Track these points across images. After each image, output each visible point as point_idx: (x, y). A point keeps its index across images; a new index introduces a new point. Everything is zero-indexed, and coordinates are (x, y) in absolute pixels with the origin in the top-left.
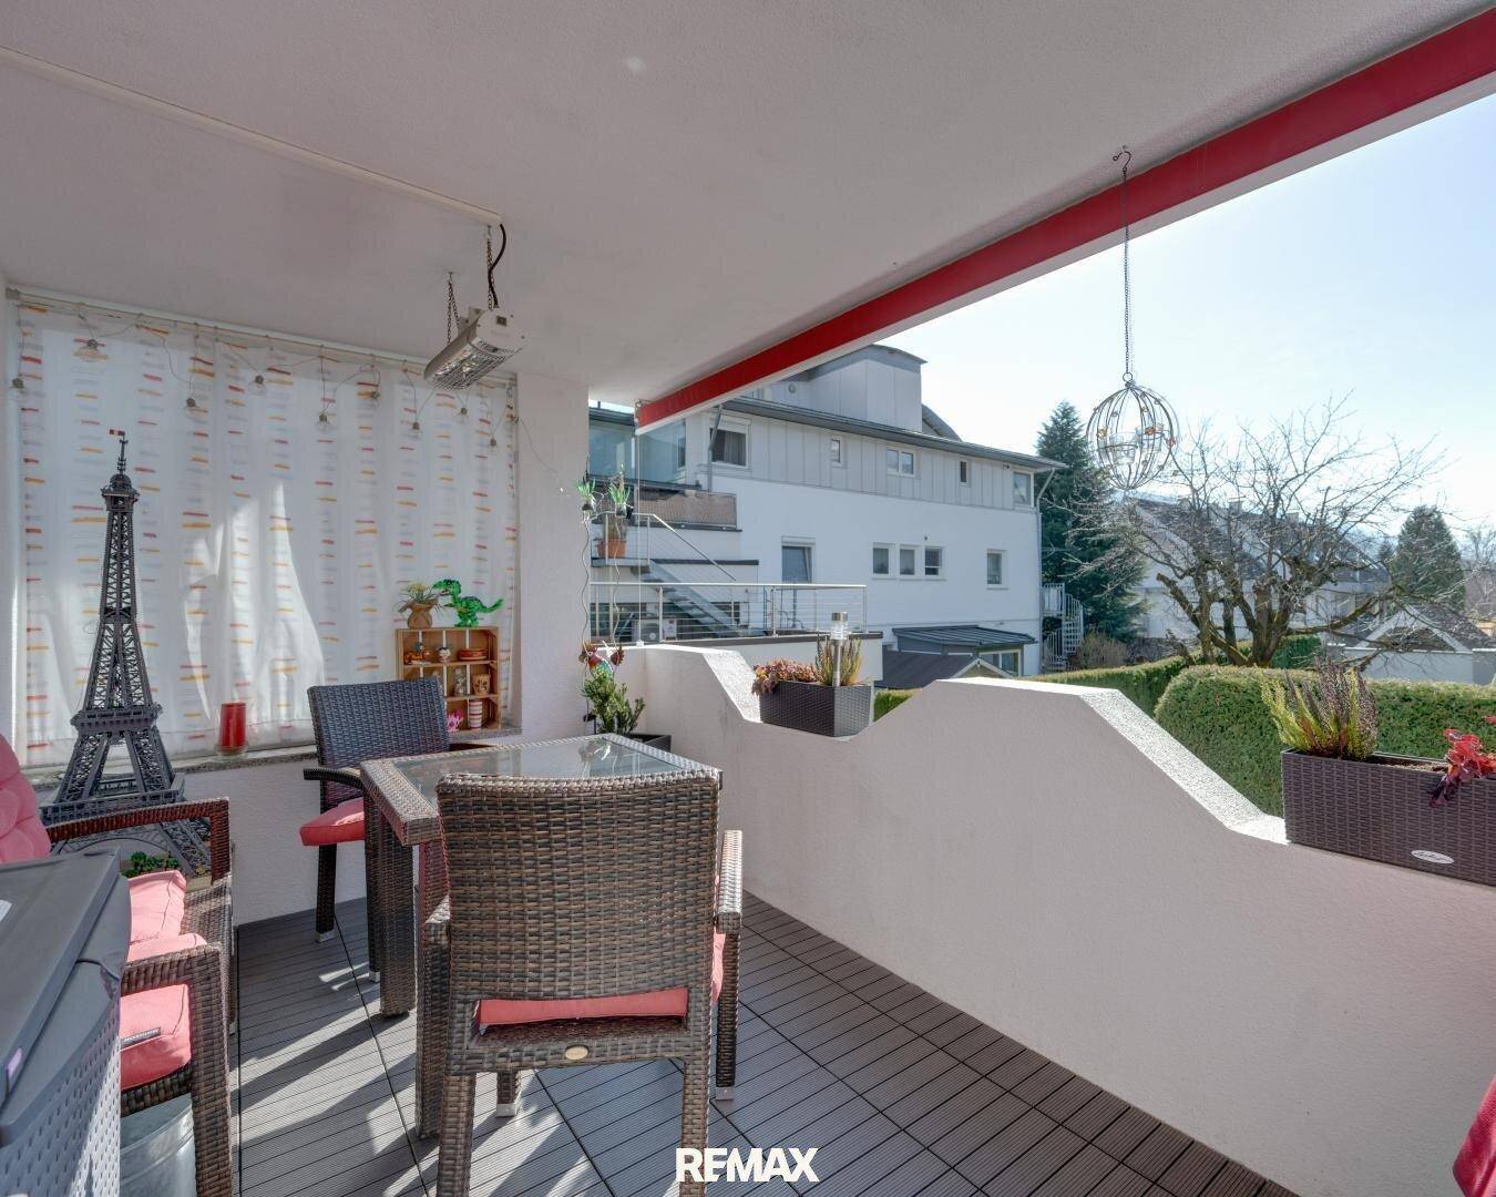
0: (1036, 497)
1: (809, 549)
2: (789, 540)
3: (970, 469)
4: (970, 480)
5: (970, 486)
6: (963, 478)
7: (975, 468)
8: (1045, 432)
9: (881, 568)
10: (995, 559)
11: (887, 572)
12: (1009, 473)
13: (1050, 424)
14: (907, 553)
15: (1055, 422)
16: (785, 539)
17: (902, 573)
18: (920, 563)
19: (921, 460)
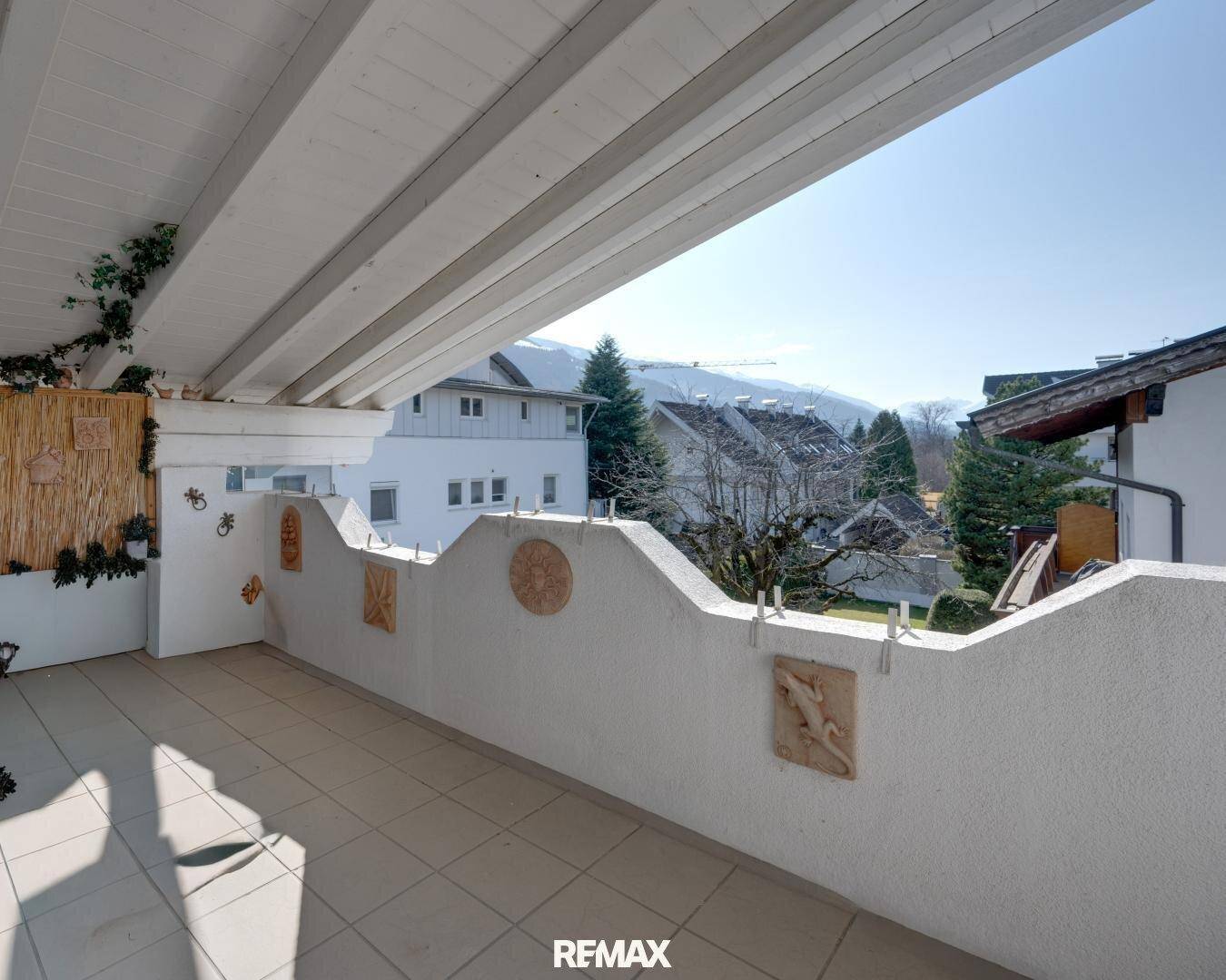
0: (583, 427)
1: (394, 490)
2: (377, 485)
3: (530, 409)
4: (530, 417)
5: (530, 422)
6: (524, 416)
7: (534, 408)
8: (590, 359)
9: (455, 499)
10: (550, 481)
11: (460, 503)
12: (562, 409)
13: (595, 352)
14: (477, 485)
15: (599, 350)
16: (374, 485)
17: (473, 502)
18: (488, 492)
19: (489, 404)
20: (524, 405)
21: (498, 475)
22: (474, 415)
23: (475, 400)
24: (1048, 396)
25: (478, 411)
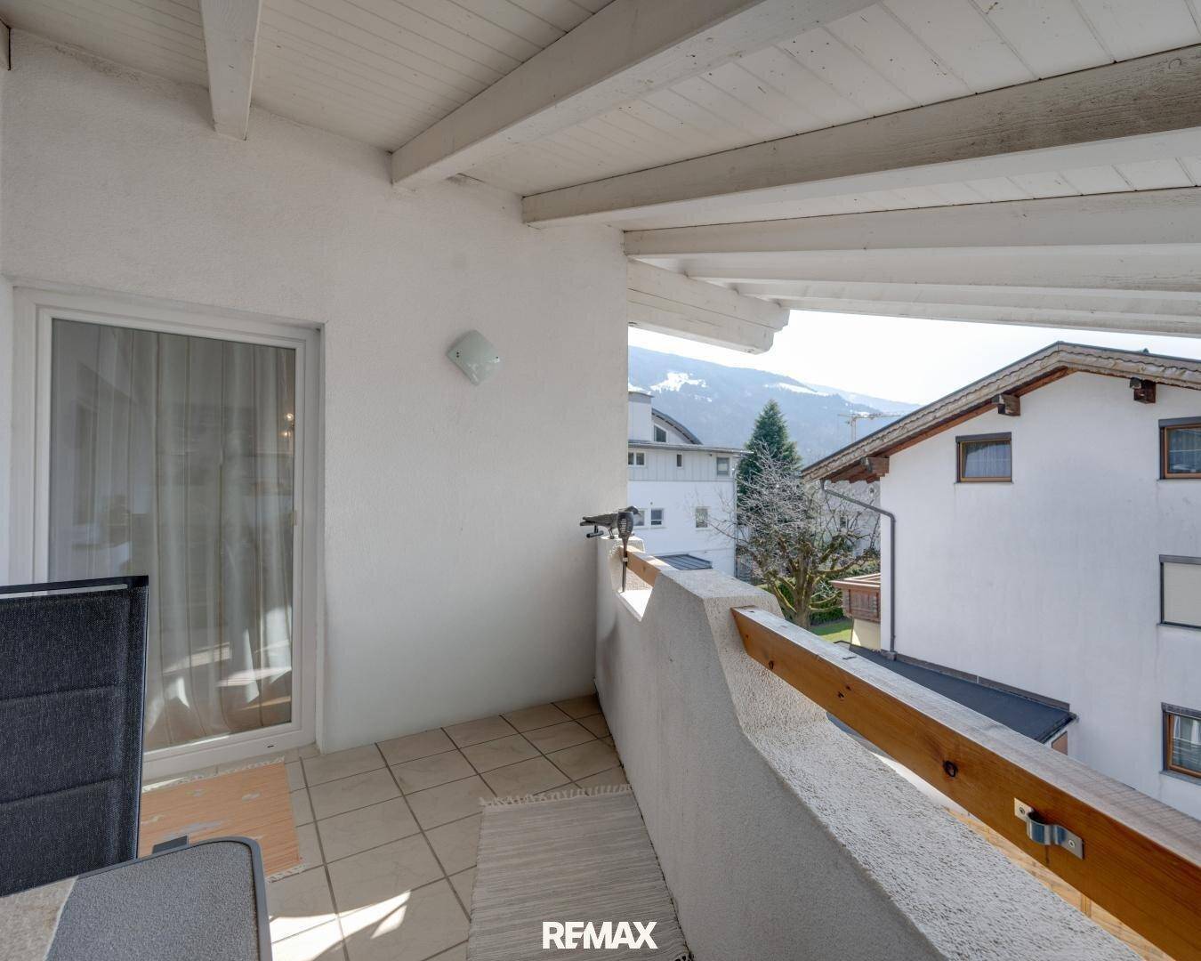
3: (684, 458)
4: (684, 465)
5: (683, 469)
6: (679, 464)
7: (689, 459)
10: (703, 513)
12: (713, 459)
18: (647, 518)
19: (649, 456)
20: (679, 457)
21: (657, 506)
22: (638, 464)
23: (637, 454)
24: (826, 463)
25: (641, 461)
